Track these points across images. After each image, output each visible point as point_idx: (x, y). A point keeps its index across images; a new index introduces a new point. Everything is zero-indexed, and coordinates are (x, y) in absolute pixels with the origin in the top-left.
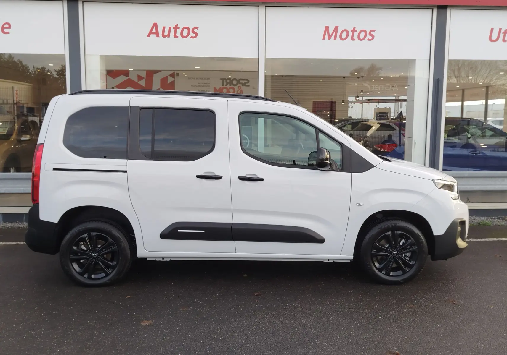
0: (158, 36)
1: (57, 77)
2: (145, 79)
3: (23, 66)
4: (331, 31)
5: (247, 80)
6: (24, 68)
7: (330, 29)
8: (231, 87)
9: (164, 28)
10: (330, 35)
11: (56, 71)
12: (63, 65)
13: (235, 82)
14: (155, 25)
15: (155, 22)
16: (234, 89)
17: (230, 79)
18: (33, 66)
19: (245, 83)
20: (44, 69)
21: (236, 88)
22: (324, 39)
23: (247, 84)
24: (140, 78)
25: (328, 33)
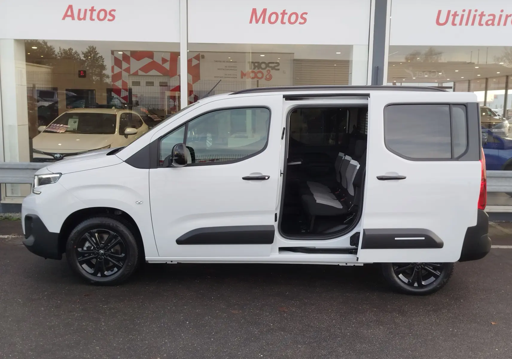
0: (73, 19)
1: (84, 59)
2: (169, 62)
3: (48, 48)
4: (259, 13)
5: (276, 63)
6: (50, 50)
7: (257, 12)
8: (259, 70)
9: (80, 10)
10: (258, 18)
11: (83, 53)
12: (90, 46)
13: (263, 66)
14: (70, 7)
15: (71, 4)
16: (262, 73)
17: (258, 63)
18: (60, 47)
19: (275, 66)
20: (71, 51)
21: (265, 72)
22: (251, 22)
23: (276, 68)
24: (164, 61)
25: (255, 16)
